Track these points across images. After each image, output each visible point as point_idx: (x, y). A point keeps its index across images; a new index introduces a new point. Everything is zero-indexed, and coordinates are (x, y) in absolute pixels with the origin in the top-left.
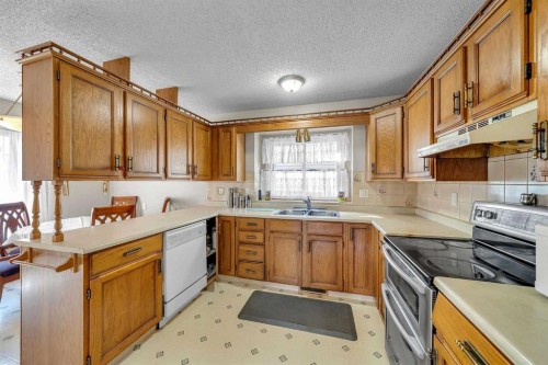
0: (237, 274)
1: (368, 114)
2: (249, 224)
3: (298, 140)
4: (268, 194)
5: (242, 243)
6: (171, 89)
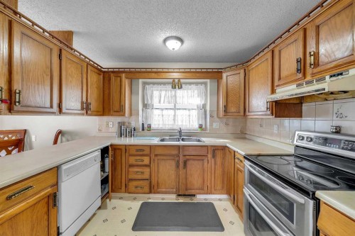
0: (127, 191)
1: (221, 72)
2: (137, 150)
3: (174, 87)
4: (149, 126)
5: (131, 166)
6: (66, 32)
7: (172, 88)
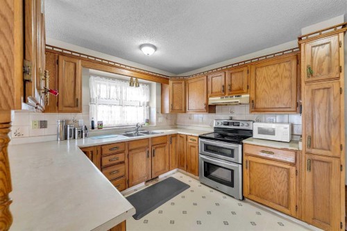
1: (168, 79)
3: (132, 85)
7: (130, 85)
